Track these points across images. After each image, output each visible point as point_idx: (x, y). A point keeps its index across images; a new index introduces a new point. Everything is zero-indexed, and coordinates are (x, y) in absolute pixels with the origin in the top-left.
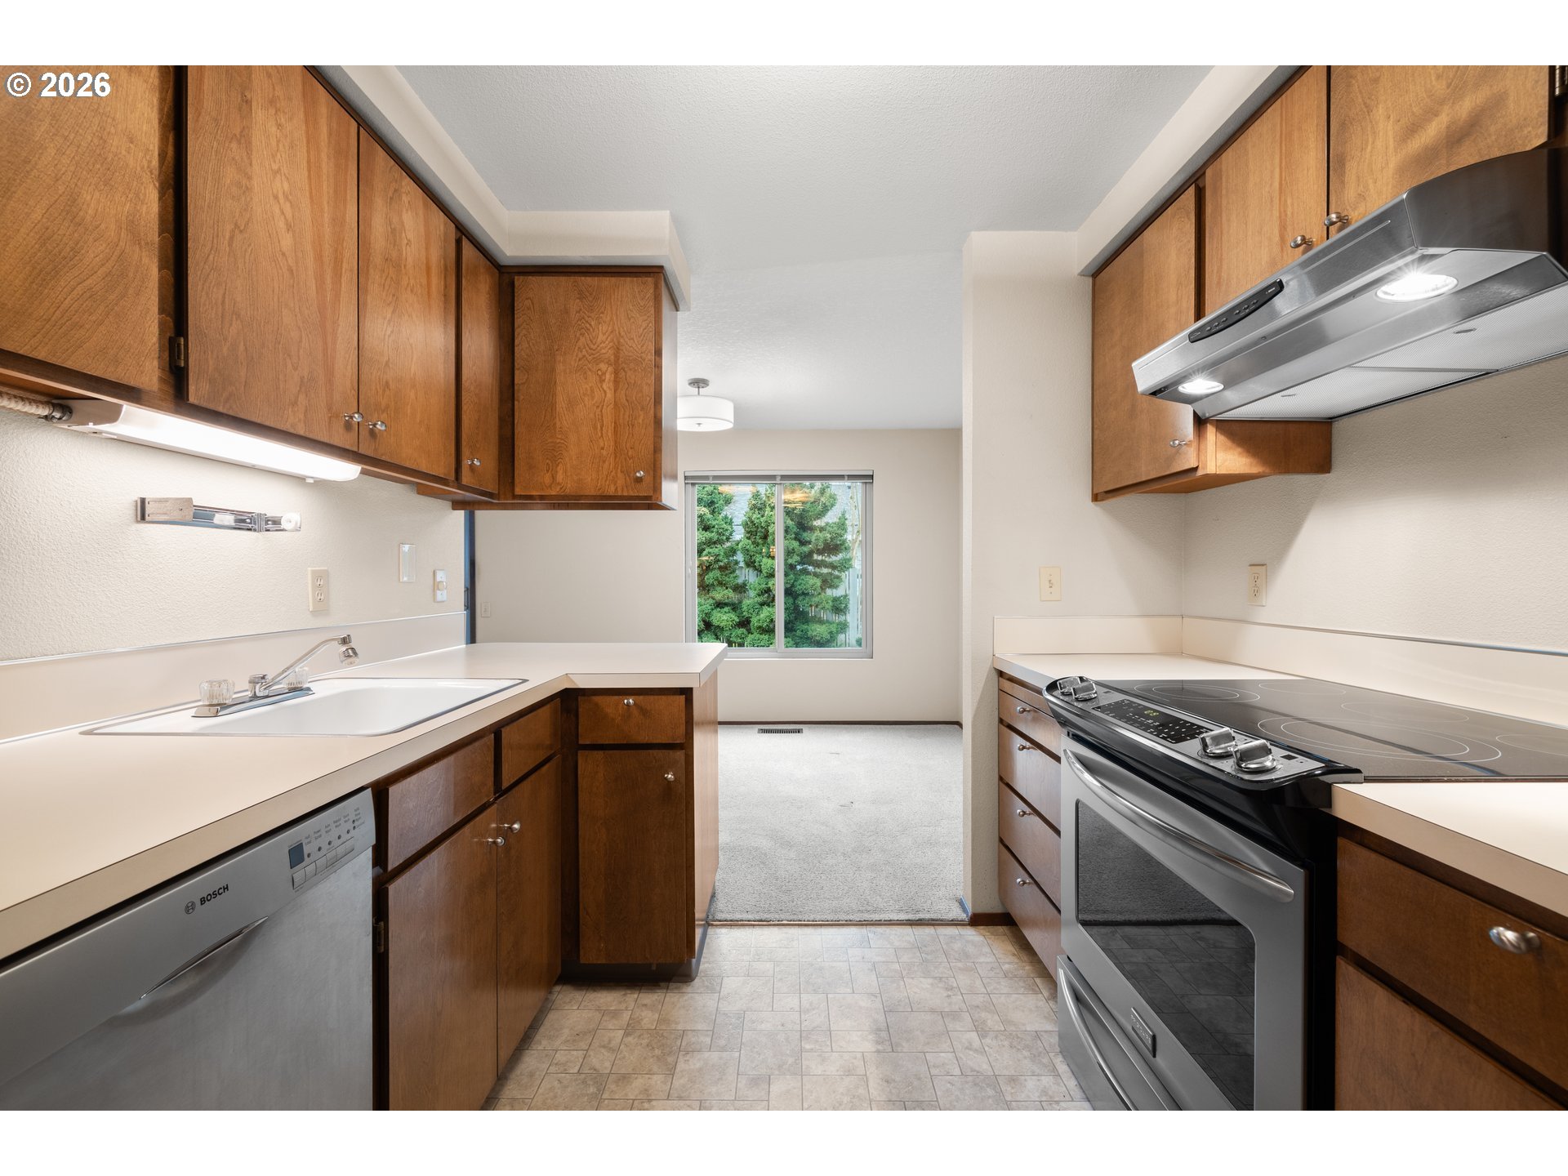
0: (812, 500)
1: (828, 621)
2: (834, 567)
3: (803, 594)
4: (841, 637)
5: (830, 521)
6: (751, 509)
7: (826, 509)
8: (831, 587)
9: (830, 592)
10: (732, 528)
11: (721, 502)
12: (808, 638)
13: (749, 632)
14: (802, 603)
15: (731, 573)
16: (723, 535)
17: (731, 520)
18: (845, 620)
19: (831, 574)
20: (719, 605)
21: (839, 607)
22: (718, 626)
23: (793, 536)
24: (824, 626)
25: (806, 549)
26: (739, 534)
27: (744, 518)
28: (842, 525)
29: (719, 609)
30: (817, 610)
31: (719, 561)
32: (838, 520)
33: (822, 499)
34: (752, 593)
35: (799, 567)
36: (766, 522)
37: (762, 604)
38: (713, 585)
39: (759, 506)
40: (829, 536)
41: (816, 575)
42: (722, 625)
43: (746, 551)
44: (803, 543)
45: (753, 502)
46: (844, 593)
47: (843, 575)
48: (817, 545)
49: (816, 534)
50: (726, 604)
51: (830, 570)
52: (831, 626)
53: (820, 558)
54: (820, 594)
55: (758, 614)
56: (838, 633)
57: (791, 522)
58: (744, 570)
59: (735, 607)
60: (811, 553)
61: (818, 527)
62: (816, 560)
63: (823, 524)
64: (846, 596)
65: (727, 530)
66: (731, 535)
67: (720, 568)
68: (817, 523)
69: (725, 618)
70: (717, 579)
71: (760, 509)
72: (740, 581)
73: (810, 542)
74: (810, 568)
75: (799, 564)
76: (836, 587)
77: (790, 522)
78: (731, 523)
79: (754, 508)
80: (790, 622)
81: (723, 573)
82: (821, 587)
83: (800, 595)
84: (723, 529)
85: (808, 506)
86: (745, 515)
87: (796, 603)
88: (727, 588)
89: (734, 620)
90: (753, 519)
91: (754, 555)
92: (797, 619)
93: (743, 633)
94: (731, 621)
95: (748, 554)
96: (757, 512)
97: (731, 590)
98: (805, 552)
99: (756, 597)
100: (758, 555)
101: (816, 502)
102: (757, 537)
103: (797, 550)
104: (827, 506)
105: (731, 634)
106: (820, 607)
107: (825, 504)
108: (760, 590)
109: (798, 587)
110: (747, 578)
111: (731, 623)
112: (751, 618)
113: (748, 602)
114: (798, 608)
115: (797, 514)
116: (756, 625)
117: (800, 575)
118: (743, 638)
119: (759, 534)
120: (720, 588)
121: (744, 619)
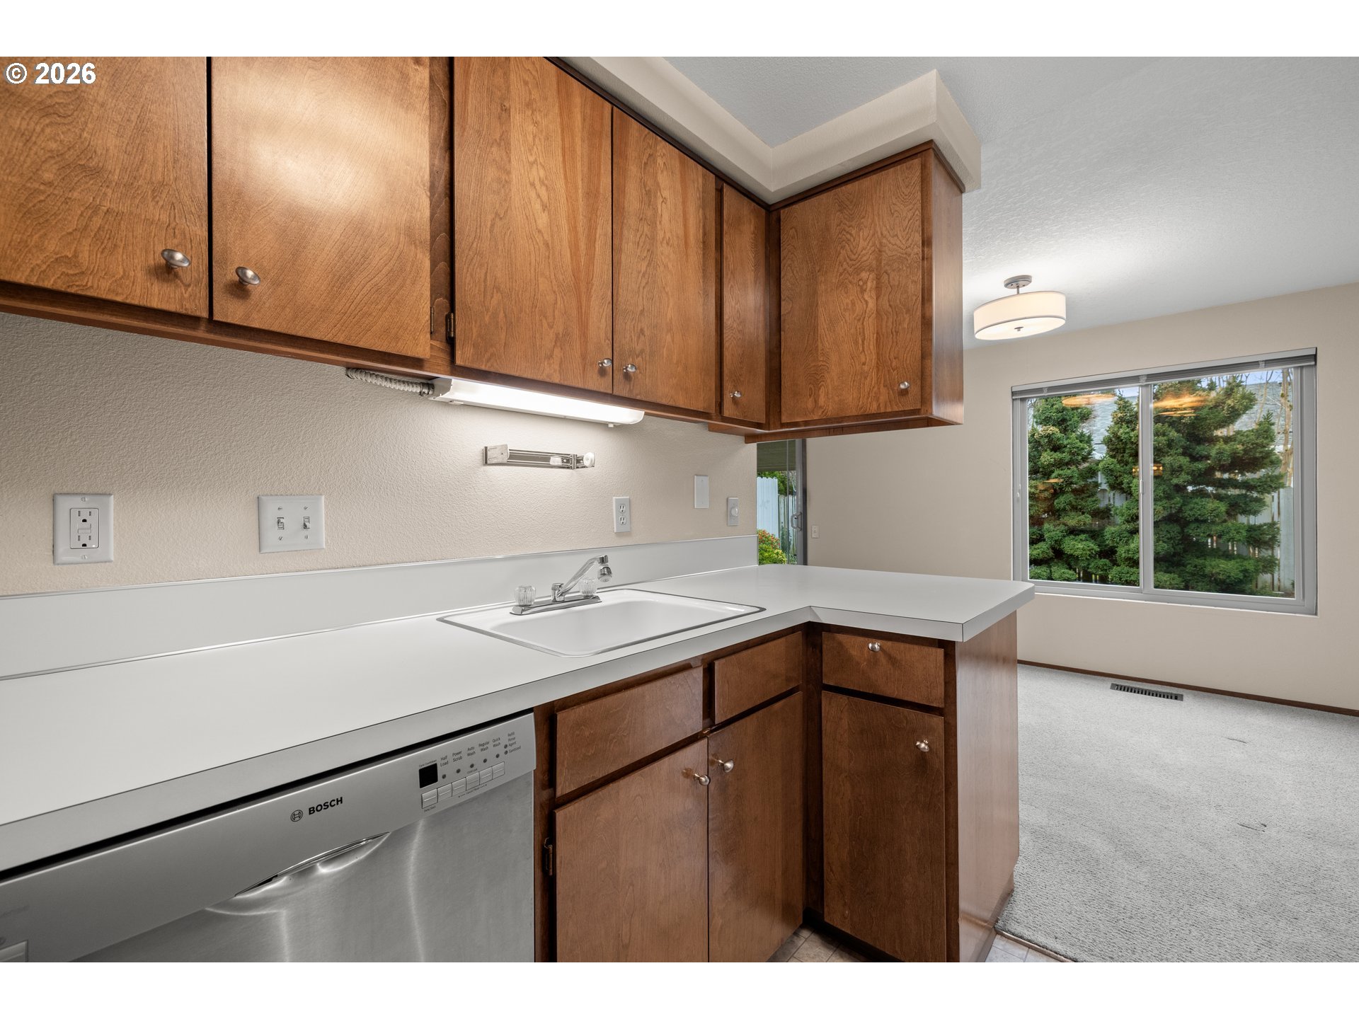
0: (1211, 404)
1: (1239, 556)
2: (1247, 486)
3: (1197, 520)
4: (1265, 578)
5: (1244, 429)
6: (1116, 423)
7: (1234, 415)
8: (1246, 512)
9: (1243, 519)
10: (1090, 446)
11: (1076, 418)
12: (1204, 576)
13: (1115, 563)
14: (1195, 533)
15: (1089, 497)
16: (1079, 454)
17: (1089, 437)
18: (1273, 556)
19: (1245, 496)
20: (1073, 532)
21: (1262, 538)
22: (1071, 555)
23: (1180, 450)
24: (1233, 562)
25: (1201, 466)
26: (1100, 453)
27: (1107, 434)
28: (1265, 432)
29: (1072, 537)
30: (1221, 541)
31: (1072, 483)
32: (1254, 426)
33: (1229, 402)
34: (1119, 520)
35: (1190, 488)
36: (1136, 436)
38: (1064, 510)
39: (1127, 418)
40: (1240, 447)
41: (1218, 497)
42: (1076, 553)
43: (1109, 472)
44: (1194, 459)
45: (1120, 415)
46: (1269, 520)
47: (1267, 497)
48: (1220, 461)
49: (1217, 447)
50: (1083, 532)
51: (1244, 492)
52: (1246, 563)
53: (1226, 476)
54: (1225, 521)
55: (1127, 543)
56: (1257, 571)
57: (1176, 434)
58: (1107, 493)
59: (1094, 535)
60: (1211, 470)
61: (1221, 437)
62: (1220, 480)
63: (1231, 434)
64: (1273, 524)
65: (1083, 449)
66: (1089, 453)
67: (1075, 491)
68: (1220, 433)
69: (1080, 546)
70: (1070, 503)
71: (1129, 422)
72: (1102, 505)
74: (1210, 489)
75: (1190, 484)
76: (1255, 513)
77: (1173, 434)
78: (1089, 440)
79: (1120, 421)
80: (1175, 554)
81: (1078, 497)
82: (1228, 513)
83: (1189, 523)
84: (1078, 448)
85: (1204, 413)
86: (1108, 431)
87: (1183, 531)
88: (1083, 513)
89: (1093, 549)
90: (1119, 434)
91: (1120, 476)
92: (1185, 551)
93: (1106, 565)
94: (1090, 550)
95: (1112, 475)
96: (1125, 425)
97: (1088, 516)
98: (1200, 470)
99: (1124, 524)
100: (1126, 476)
101: (1217, 405)
102: (1125, 455)
103: (1184, 467)
104: (1237, 410)
105: (1089, 564)
106: (1225, 538)
107: (1233, 407)
108: (1129, 515)
109: (1188, 513)
110: (1112, 502)
111: (1088, 552)
112: (1117, 547)
113: (1113, 529)
114: (1186, 539)
115: (1184, 423)
116: (1123, 555)
117: (1191, 498)
118: (1106, 570)
119: (1127, 451)
120: (1073, 513)
121: (1106, 548)
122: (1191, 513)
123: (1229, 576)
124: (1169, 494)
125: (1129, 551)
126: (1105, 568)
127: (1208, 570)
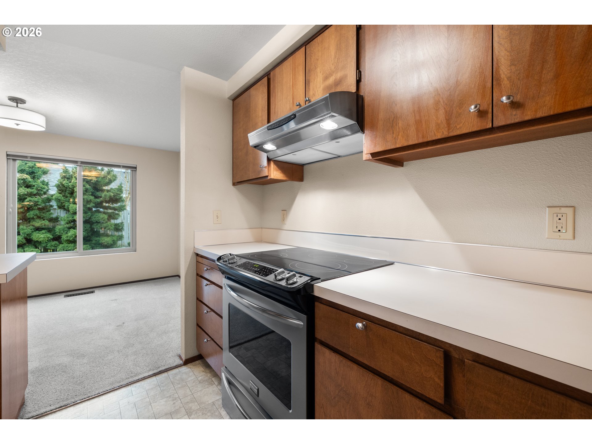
0: (102, 176)
1: (112, 235)
2: (115, 209)
3: (97, 222)
4: (119, 242)
5: (113, 188)
6: (62, 178)
7: (110, 182)
8: (114, 219)
9: (113, 221)
10: (48, 187)
11: (40, 173)
12: (99, 244)
13: (61, 243)
14: (96, 227)
15: (47, 212)
16: (41, 191)
17: (47, 183)
18: (122, 234)
19: (113, 213)
20: (38, 229)
21: (118, 228)
22: (37, 241)
23: (91, 193)
24: (109, 238)
25: (98, 200)
26: (53, 191)
27: (57, 183)
28: (120, 189)
29: (37, 232)
30: (105, 230)
31: (38, 205)
32: (117, 187)
33: (109, 177)
34: (63, 223)
35: (94, 209)
36: (73, 185)
37: (70, 228)
38: (33, 218)
39: (67, 176)
40: (112, 194)
41: (104, 213)
42: (40, 240)
43: (58, 200)
44: (96, 197)
45: (64, 175)
46: (121, 222)
47: (120, 213)
48: (105, 199)
49: (104, 193)
50: (43, 229)
51: (113, 211)
52: (114, 238)
53: (107, 205)
54: (107, 222)
55: (67, 233)
56: (117, 240)
57: (89, 187)
58: (57, 211)
59: (49, 230)
60: (102, 202)
61: (106, 190)
62: (105, 206)
63: (109, 189)
64: (122, 223)
65: (44, 188)
66: (47, 191)
67: (39, 209)
68: (105, 188)
69: (42, 236)
70: (36, 215)
71: (68, 179)
72: (54, 216)
73: (101, 197)
74: (101, 210)
75: (94, 207)
76: (117, 219)
77: (88, 186)
78: (47, 184)
79: (64, 178)
80: (88, 236)
81: (41, 212)
82: (108, 219)
83: (94, 223)
84: (41, 187)
85: (100, 179)
86: (58, 181)
87: (91, 227)
88: (44, 220)
89: (49, 237)
90: (63, 183)
91: (64, 202)
92: (92, 235)
93: (56, 244)
94: (47, 238)
95: (59, 202)
96: (66, 180)
97: (47, 221)
98: (98, 202)
99: (66, 224)
100: (66, 203)
101: (104, 177)
102: (66, 193)
103: (92, 200)
104: (111, 180)
105: (47, 245)
106: (107, 228)
107: (110, 179)
108: (68, 220)
109: (93, 219)
110: (59, 214)
111: (47, 239)
112: (62, 235)
113: (60, 227)
114: (92, 230)
115: (92, 182)
116: (65, 239)
117: (94, 213)
118: (56, 247)
119: (67, 191)
120: (38, 220)
121: (56, 236)
122: (95, 219)
123: (108, 243)
124: (86, 211)
125: (68, 237)
126: (56, 245)
127: (101, 242)
